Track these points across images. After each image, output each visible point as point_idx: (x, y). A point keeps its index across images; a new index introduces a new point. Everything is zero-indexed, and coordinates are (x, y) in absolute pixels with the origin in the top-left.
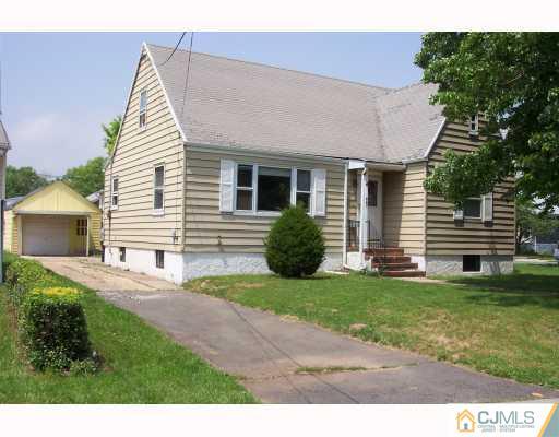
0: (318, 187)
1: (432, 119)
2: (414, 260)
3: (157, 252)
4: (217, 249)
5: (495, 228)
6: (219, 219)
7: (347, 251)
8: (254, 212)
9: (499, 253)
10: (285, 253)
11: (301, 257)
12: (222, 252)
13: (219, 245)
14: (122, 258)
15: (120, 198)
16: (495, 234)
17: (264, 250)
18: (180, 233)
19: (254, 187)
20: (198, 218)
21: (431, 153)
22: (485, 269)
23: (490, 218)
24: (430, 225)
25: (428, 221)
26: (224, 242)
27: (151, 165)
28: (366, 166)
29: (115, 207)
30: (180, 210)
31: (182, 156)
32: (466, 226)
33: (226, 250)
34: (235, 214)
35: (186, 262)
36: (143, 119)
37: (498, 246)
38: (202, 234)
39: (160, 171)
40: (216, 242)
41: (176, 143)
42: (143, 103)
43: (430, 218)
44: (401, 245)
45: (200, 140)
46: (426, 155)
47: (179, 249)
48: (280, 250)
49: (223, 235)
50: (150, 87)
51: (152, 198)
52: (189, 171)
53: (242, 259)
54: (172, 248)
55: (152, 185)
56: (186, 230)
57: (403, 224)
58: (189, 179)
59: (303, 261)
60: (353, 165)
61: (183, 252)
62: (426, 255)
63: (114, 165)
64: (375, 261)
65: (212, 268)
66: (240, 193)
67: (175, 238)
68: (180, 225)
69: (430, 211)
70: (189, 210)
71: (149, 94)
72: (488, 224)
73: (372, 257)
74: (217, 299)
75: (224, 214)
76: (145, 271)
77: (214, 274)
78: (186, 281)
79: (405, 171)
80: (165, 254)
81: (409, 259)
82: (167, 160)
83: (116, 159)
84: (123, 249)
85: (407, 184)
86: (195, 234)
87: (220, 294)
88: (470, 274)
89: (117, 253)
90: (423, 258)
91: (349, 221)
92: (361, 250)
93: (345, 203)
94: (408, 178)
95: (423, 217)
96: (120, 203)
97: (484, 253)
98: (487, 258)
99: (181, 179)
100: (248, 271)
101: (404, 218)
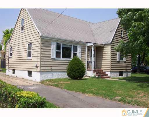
0: (79, 51)
1: (111, 32)
2: (107, 73)
3: (28, 71)
4: (50, 71)
5: (127, 63)
6: (51, 61)
7: (87, 70)
8: (61, 58)
9: (128, 70)
10: (75, 72)
11: (80, 73)
12: (52, 71)
13: (51, 69)
14: (14, 73)
15: (13, 53)
16: (127, 65)
17: (66, 71)
18: (39, 65)
19: (61, 51)
20: (45, 60)
21: (112, 41)
22: (124, 75)
23: (125, 61)
24: (112, 63)
25: (111, 62)
26: (53, 68)
27: (26, 43)
28: (94, 45)
29: (11, 57)
30: (39, 58)
31: (40, 40)
32: (120, 63)
33: (53, 71)
34: (56, 59)
35: (41, 75)
36: (22, 28)
37: (128, 69)
38: (46, 66)
39: (30, 45)
40: (50, 68)
41: (37, 35)
42: (22, 23)
43: (112, 61)
44: (102, 68)
45: (45, 35)
46: (111, 42)
47: (38, 70)
48: (73, 71)
49: (52, 66)
50: (25, 18)
51: (27, 54)
52: (42, 45)
53: (57, 73)
54: (35, 70)
55: (27, 49)
56: (41, 64)
57: (103, 62)
58: (42, 48)
59: (80, 74)
60: (89, 44)
61: (40, 72)
62: (111, 72)
63: (10, 43)
64: (97, 73)
65: (49, 77)
66: (57, 52)
67: (37, 67)
68: (39, 63)
69: (112, 59)
70: (42, 58)
71: (25, 20)
72: (125, 62)
73: (96, 72)
74: (56, 88)
75: (53, 59)
76: (23, 77)
77: (49, 79)
78: (41, 81)
79: (103, 46)
80: (32, 72)
81: (105, 73)
82: (33, 41)
83: (11, 41)
84: (14, 70)
85: (104, 50)
86: (44, 66)
87: (56, 86)
88: (121, 77)
89: (11, 71)
90: (110, 73)
91: (87, 61)
92: (92, 70)
93: (86, 56)
94: (104, 48)
95: (110, 60)
96: (13, 55)
97: (124, 71)
98: (125, 72)
99: (39, 47)
100: (59, 77)
101: (103, 60)
